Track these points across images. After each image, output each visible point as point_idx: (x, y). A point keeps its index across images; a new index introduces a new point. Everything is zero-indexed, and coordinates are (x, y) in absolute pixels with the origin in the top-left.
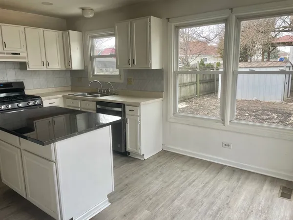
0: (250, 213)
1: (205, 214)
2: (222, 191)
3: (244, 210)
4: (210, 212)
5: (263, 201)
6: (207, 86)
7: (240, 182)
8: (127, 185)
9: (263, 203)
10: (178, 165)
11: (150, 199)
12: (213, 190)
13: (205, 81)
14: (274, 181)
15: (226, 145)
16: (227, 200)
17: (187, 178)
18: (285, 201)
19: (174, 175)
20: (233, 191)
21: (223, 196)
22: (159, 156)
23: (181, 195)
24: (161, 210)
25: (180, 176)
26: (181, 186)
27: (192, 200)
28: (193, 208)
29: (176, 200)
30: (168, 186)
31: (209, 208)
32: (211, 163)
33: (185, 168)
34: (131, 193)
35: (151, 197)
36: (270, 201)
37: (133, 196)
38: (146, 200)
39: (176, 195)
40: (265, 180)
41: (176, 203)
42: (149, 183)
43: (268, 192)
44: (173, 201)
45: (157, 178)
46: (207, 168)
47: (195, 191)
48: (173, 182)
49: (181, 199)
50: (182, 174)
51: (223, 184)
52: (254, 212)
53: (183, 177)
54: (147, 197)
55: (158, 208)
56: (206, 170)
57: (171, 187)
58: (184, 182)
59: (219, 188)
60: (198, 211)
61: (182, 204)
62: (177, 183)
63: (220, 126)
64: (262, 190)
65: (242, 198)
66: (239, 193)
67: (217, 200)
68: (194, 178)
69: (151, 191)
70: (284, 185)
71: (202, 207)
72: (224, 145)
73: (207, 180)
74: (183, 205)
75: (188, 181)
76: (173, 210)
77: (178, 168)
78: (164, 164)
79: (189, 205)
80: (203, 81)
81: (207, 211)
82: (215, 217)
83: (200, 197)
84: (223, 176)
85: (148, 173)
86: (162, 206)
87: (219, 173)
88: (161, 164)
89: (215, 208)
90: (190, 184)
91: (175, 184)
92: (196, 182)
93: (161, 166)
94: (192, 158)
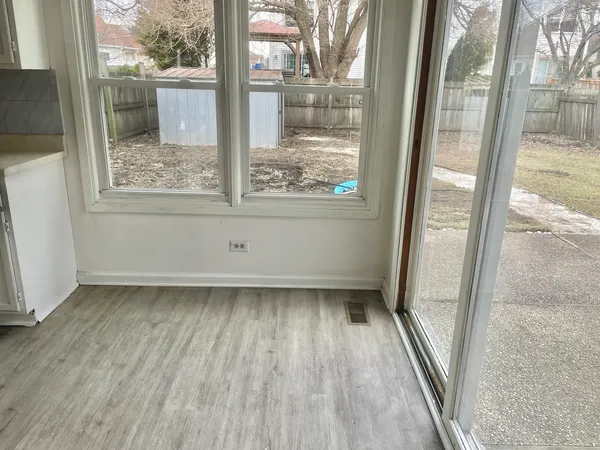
0: (321, 371)
1: (244, 406)
2: (254, 344)
3: (308, 369)
4: (251, 399)
5: (331, 340)
6: (131, 117)
7: (279, 314)
8: (11, 409)
9: (331, 343)
10: (136, 313)
11: (100, 423)
12: (236, 348)
13: (125, 107)
14: (329, 295)
15: (237, 246)
16: (271, 360)
17: (171, 338)
18: (361, 327)
19: (137, 343)
20: (274, 338)
21: (260, 355)
22: (77, 304)
23: (175, 385)
24: (141, 439)
25: (152, 341)
26: (166, 362)
27: (202, 386)
28: (213, 405)
29: (167, 402)
30: (132, 374)
31: (246, 391)
32: (209, 290)
33: (158, 316)
34: (37, 428)
35: (98, 416)
36: (340, 337)
37: (42, 435)
38: (89, 431)
39: (162, 387)
40: (317, 299)
41: (170, 407)
42: (79, 383)
43: (331, 321)
44: (161, 405)
45: (94, 363)
46: (205, 303)
47: (202, 364)
48: (141, 360)
49: (178, 393)
50: (156, 332)
51: (250, 328)
52: (326, 366)
53: (160, 341)
54: (87, 421)
55: (129, 439)
56: (206, 310)
57: (141, 374)
58: (167, 352)
59: (247, 340)
60: (226, 406)
61: (184, 404)
62: (153, 357)
63: (222, 207)
64: (319, 318)
65: (295, 345)
66: (285, 337)
67: (253, 366)
68: (188, 335)
69: (91, 402)
70: (348, 299)
71: (231, 396)
72: (233, 247)
73: (216, 330)
74: (189, 407)
75: (176, 344)
76: (169, 428)
77: (140, 321)
78: (100, 321)
79: (202, 401)
80: (121, 107)
81: (243, 398)
82: (264, 404)
83: (217, 373)
84: (242, 312)
85: (62, 356)
86: (140, 429)
87: (235, 307)
88: (92, 323)
89: (257, 386)
90: (184, 351)
91: (150, 363)
92: (195, 341)
93: (93, 328)
94: (162, 290)
